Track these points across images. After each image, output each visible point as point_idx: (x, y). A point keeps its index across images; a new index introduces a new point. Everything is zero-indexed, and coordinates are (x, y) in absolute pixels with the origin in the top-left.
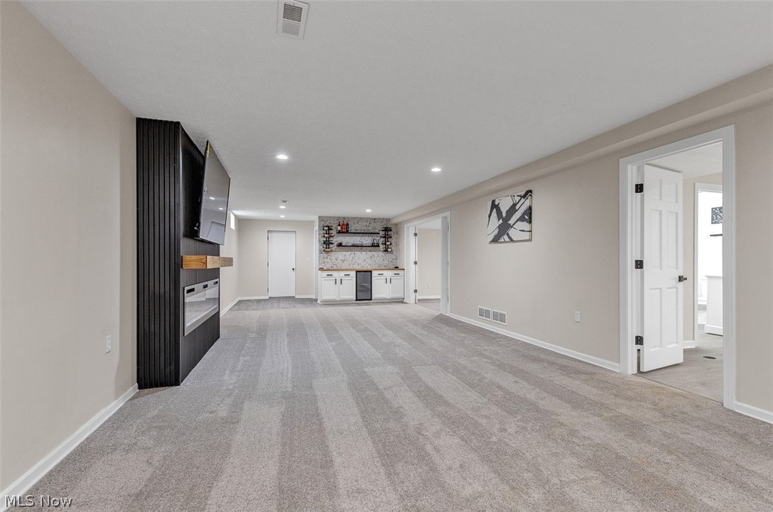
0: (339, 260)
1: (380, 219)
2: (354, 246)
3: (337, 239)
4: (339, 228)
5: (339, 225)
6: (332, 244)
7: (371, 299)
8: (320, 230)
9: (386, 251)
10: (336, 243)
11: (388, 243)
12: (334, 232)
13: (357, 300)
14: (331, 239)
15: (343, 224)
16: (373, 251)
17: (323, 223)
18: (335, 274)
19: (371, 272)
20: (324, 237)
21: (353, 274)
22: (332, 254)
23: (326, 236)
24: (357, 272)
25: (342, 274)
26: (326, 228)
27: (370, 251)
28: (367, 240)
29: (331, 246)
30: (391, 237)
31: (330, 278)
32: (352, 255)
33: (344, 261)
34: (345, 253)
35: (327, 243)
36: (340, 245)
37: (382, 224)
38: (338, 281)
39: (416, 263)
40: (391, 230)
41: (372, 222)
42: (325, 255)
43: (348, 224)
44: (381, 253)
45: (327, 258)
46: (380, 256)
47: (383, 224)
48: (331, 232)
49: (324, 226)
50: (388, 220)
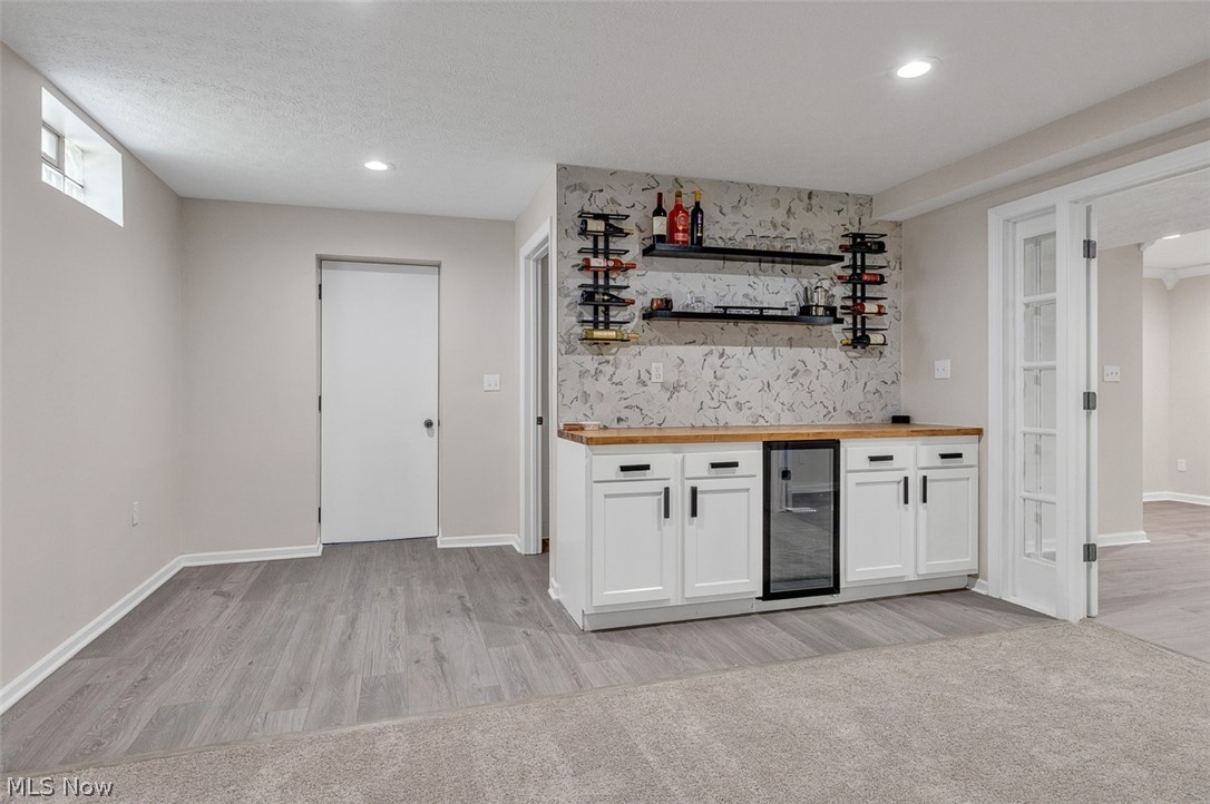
0: (653, 389)
1: (832, 194)
2: (724, 315)
3: (648, 282)
4: (660, 226)
5: (659, 212)
6: (624, 303)
7: (835, 589)
8: (563, 233)
9: (860, 340)
10: (642, 303)
11: (870, 307)
12: (632, 246)
13: (768, 595)
14: (618, 279)
15: (678, 208)
16: (801, 343)
17: (578, 202)
18: (663, 461)
19: (834, 445)
20: (586, 267)
21: (750, 458)
22: (624, 354)
23: (595, 262)
24: (769, 447)
25: (698, 459)
26: (596, 226)
27: (790, 343)
28: (778, 290)
29: (617, 314)
30: (881, 280)
31: (636, 484)
32: (714, 360)
33: (676, 389)
34: (681, 350)
35: (599, 300)
36: (662, 311)
37: (839, 220)
38: (680, 502)
39: (1089, 401)
40: (881, 248)
41: (798, 207)
42: (589, 361)
43: (698, 209)
44: (837, 356)
45: (598, 372)
46: (833, 366)
47: (844, 218)
48: (616, 244)
49: (584, 216)
50: (866, 202)
